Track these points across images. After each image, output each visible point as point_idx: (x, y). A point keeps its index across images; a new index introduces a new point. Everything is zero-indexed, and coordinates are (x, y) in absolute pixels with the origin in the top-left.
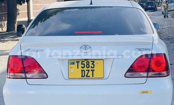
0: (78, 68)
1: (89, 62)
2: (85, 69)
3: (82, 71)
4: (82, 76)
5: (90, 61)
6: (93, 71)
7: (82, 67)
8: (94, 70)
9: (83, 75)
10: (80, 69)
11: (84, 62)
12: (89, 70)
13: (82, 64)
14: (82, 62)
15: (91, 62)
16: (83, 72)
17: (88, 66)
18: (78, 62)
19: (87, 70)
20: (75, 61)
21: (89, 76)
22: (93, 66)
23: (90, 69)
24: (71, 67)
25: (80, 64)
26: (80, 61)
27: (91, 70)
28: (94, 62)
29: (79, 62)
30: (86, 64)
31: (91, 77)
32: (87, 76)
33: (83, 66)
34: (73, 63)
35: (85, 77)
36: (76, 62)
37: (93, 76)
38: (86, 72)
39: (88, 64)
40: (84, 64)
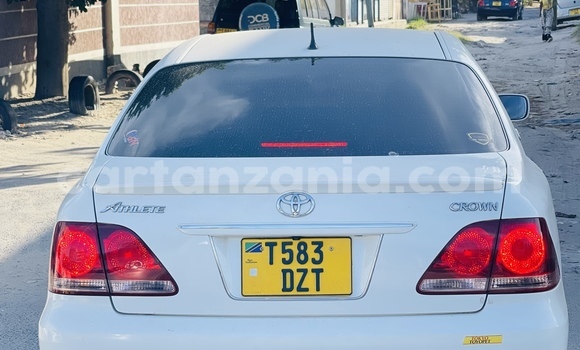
0: (271, 263)
1: (305, 245)
2: (295, 266)
3: (284, 272)
4: (284, 289)
5: (309, 242)
6: (318, 272)
7: (284, 261)
8: (322, 270)
9: (288, 286)
10: (279, 266)
11: (291, 244)
12: (305, 271)
13: (284, 251)
14: (284, 244)
15: (313, 243)
16: (288, 275)
17: (302, 257)
18: (271, 245)
19: (299, 270)
20: (263, 242)
21: (307, 290)
22: (317, 257)
23: (309, 266)
24: (250, 261)
25: (278, 249)
26: (279, 242)
27: (313, 271)
28: (321, 244)
29: (275, 244)
30: (296, 252)
31: (313, 290)
32: (299, 289)
33: (287, 256)
34: (257, 249)
35: (294, 292)
36: (267, 244)
37: (318, 289)
38: (298, 277)
39: (304, 252)
40: (291, 252)
